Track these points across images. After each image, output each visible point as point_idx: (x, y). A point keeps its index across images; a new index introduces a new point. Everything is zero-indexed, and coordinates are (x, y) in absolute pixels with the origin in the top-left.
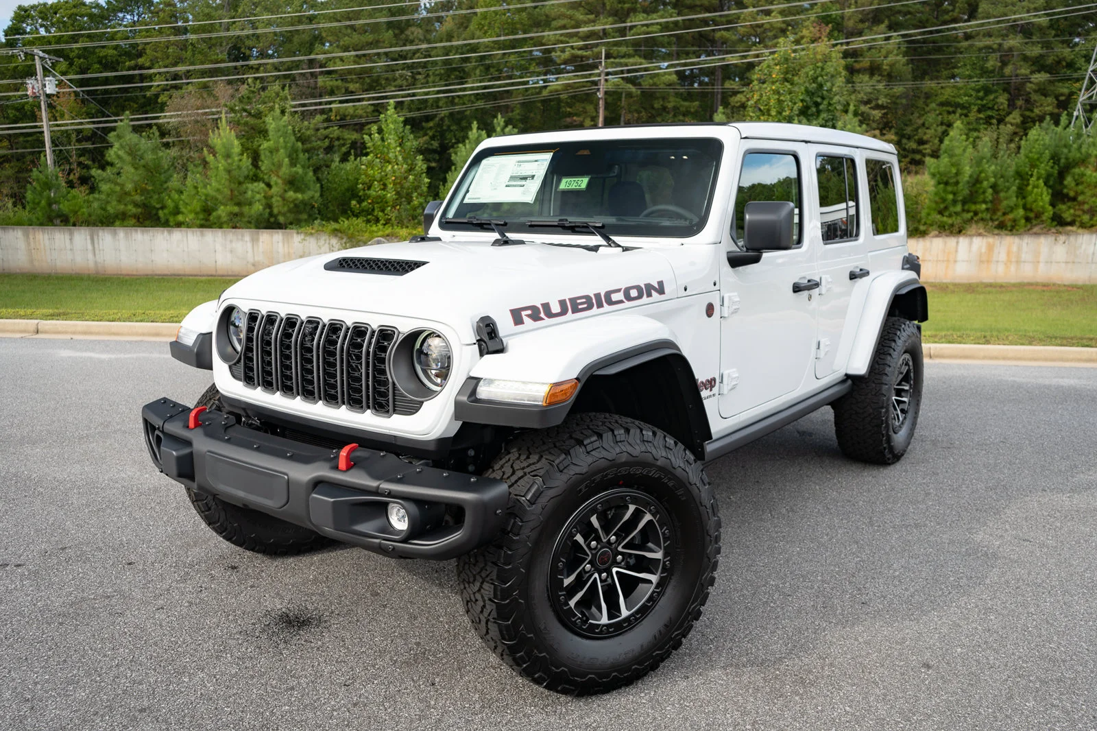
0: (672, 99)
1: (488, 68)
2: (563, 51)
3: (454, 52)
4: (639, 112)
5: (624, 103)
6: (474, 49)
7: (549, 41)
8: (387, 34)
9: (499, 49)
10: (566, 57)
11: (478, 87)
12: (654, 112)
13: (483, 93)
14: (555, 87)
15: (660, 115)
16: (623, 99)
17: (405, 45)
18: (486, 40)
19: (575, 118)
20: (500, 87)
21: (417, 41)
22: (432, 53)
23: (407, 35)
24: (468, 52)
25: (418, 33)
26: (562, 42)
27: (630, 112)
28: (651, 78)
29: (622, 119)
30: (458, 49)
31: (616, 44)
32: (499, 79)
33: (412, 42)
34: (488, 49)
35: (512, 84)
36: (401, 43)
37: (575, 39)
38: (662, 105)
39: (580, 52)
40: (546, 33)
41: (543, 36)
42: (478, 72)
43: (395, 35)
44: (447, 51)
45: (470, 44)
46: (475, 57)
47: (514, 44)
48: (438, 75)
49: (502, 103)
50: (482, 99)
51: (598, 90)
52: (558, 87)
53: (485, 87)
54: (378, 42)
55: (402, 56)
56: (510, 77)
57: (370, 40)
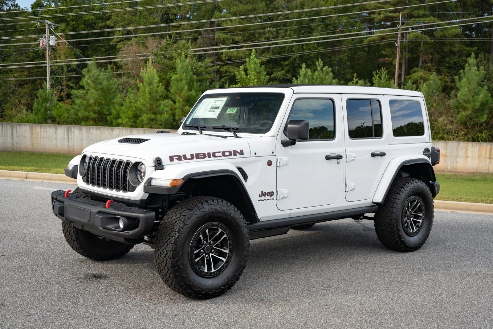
0: (457, 45)
1: (327, 26)
2: (379, 14)
3: (304, 15)
4: (432, 54)
5: (422, 48)
6: (318, 13)
7: (370, 7)
8: (262, 4)
9: (335, 13)
10: (381, 18)
11: (319, 38)
12: (444, 54)
13: (323, 42)
14: (372, 38)
15: (449, 56)
16: (422, 45)
17: (272, 11)
18: (327, 8)
19: (386, 58)
20: (335, 38)
21: (280, 9)
22: (290, 16)
23: (274, 5)
24: (314, 15)
25: (282, 3)
26: (379, 8)
27: (426, 54)
28: (441, 31)
29: (421, 59)
30: (307, 14)
31: (418, 8)
32: (334, 33)
33: (277, 9)
34: (328, 13)
35: (345, 36)
36: (270, 10)
37: (388, 5)
38: (450, 50)
39: (391, 14)
40: (368, 3)
41: (366, 4)
42: (320, 28)
43: (267, 5)
44: (300, 15)
45: (316, 10)
46: (318, 18)
47: (346, 10)
48: (293, 30)
49: (336, 48)
50: (321, 46)
51: (396, 41)
52: (375, 38)
53: (324, 39)
54: (255, 9)
55: (270, 19)
56: (342, 32)
57: (250, 8)
